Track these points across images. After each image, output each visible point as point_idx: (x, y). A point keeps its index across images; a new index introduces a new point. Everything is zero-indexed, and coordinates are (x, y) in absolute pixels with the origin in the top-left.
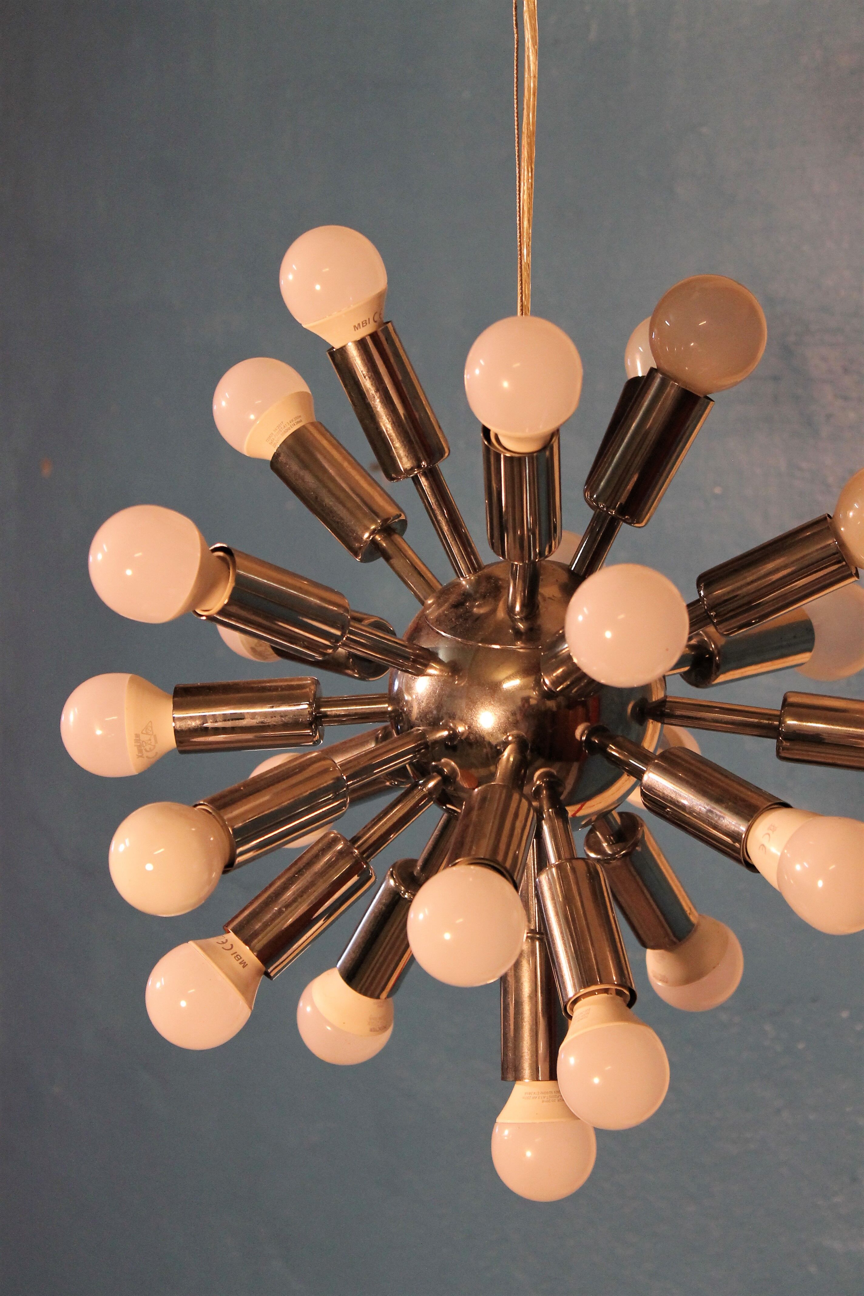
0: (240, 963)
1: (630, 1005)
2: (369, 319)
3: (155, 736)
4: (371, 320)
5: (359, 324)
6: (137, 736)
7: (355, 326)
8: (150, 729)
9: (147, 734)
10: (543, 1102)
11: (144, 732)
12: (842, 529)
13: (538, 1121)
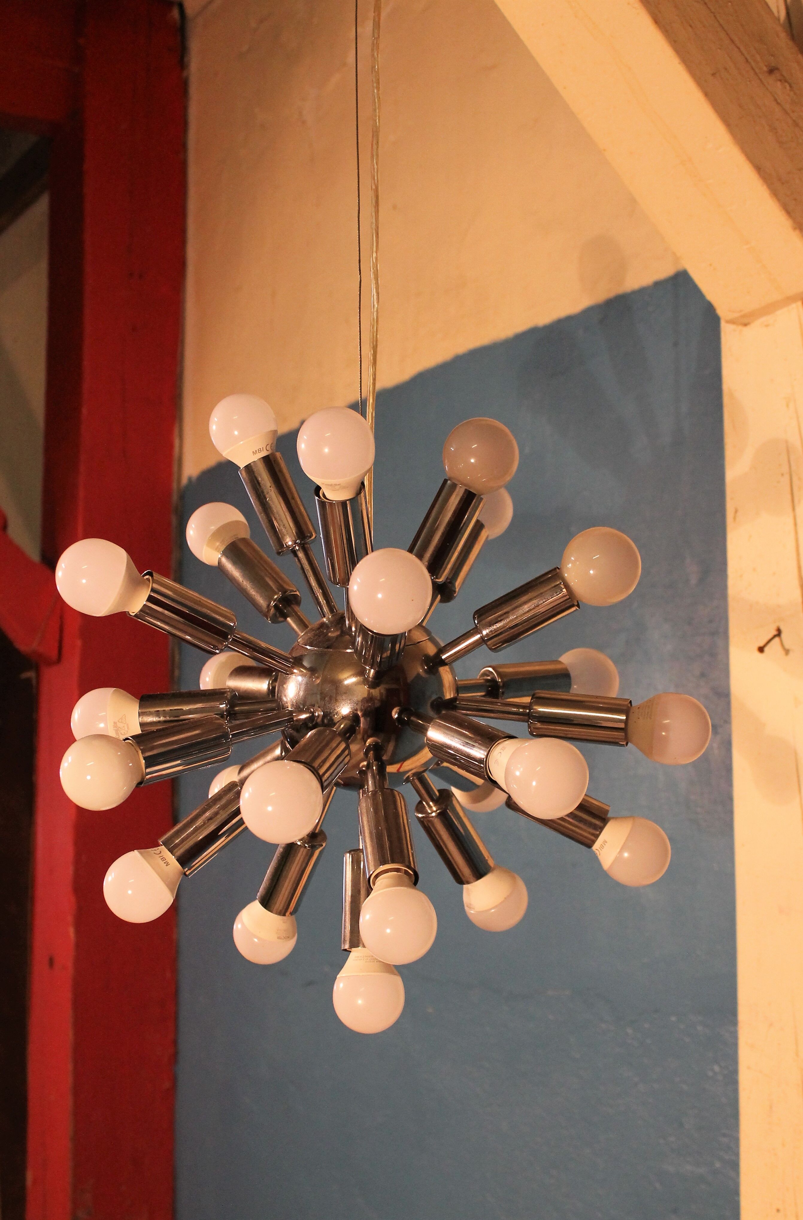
0: (165, 863)
1: (415, 883)
2: (263, 448)
3: (128, 725)
4: (265, 449)
5: (256, 451)
6: (115, 723)
7: (253, 452)
8: (124, 719)
9: (122, 722)
10: (366, 962)
11: (120, 721)
12: (566, 575)
13: (361, 974)
